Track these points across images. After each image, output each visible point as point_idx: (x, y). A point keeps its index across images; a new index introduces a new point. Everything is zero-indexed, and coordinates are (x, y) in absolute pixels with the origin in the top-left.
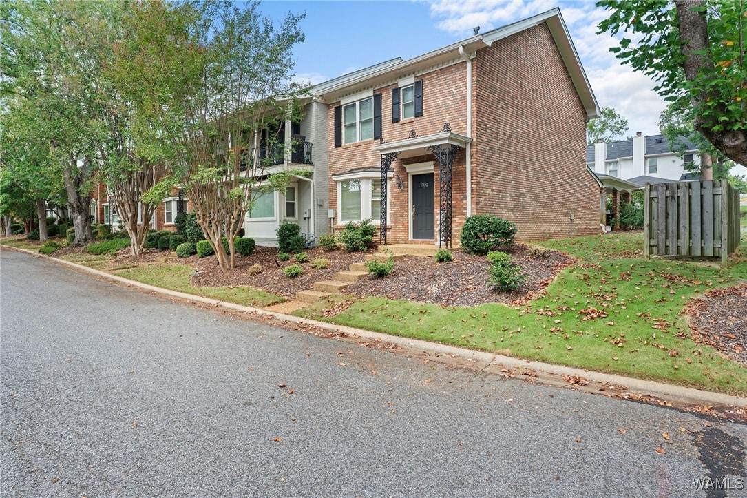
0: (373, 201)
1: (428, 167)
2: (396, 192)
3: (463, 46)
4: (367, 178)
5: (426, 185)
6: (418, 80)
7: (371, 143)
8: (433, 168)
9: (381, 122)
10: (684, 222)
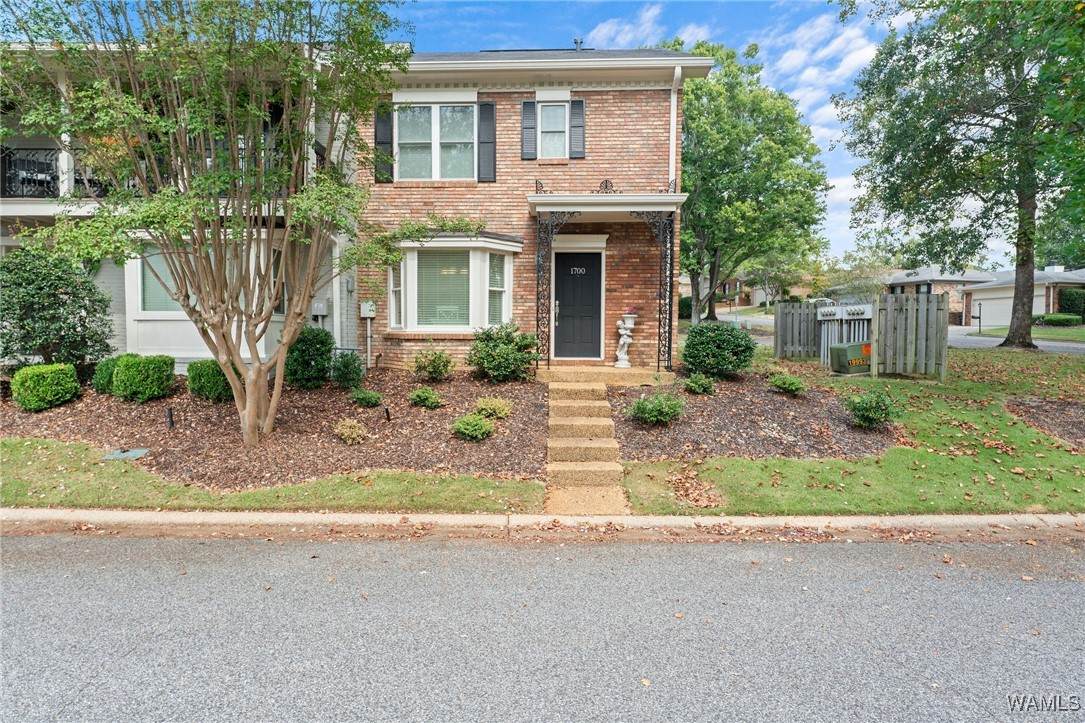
0: (490, 291)
1: (595, 243)
2: (527, 279)
3: (683, 68)
4: (483, 250)
5: (581, 271)
6: (577, 98)
7: (469, 186)
8: (604, 245)
9: (495, 153)
10: (911, 337)
